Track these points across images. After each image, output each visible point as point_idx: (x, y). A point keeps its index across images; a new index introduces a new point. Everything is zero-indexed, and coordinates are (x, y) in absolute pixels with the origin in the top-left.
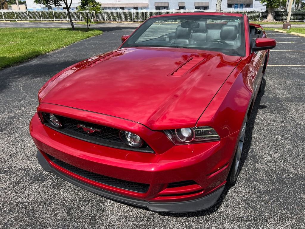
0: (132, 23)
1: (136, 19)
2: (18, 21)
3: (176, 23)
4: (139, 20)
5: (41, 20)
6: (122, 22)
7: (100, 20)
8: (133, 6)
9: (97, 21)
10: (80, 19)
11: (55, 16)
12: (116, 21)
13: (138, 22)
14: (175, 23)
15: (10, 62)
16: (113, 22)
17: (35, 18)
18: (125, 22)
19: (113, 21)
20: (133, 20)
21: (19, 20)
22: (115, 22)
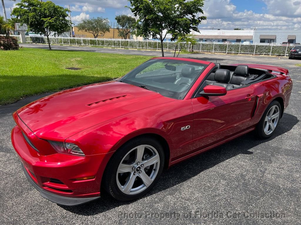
0: (225, 55)
1: (231, 51)
2: (129, 49)
3: (274, 56)
4: (233, 52)
5: (147, 49)
6: (216, 53)
7: (195, 51)
8: (236, 38)
9: (193, 51)
10: (178, 49)
11: (158, 45)
12: (210, 52)
13: (231, 54)
14: (272, 56)
15: (92, 81)
16: (206, 53)
17: (143, 46)
18: (219, 53)
19: (208, 52)
20: (227, 52)
21: (131, 48)
22: (208, 53)
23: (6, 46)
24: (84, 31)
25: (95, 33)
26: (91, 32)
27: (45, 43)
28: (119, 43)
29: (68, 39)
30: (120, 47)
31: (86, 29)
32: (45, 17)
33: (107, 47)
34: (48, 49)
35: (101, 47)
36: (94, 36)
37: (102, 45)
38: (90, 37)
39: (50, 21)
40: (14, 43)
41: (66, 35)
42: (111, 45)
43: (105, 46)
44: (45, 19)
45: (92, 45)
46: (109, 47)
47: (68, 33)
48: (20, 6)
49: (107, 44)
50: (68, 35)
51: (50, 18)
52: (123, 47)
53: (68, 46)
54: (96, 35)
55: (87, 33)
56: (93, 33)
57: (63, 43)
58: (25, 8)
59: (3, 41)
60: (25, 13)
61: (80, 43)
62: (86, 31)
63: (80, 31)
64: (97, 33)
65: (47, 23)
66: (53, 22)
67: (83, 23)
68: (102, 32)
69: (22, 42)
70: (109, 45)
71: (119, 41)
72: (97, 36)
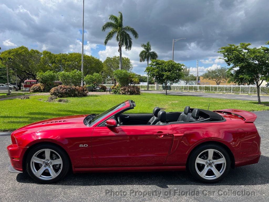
2: (240, 94)
23: (131, 93)
24: (208, 79)
25: (218, 81)
26: (214, 79)
27: (171, 90)
28: (231, 89)
29: (188, 87)
30: (231, 93)
31: (210, 77)
32: (166, 71)
33: (219, 92)
34: (165, 94)
35: (213, 92)
36: (217, 83)
37: (215, 90)
38: (211, 85)
39: (168, 74)
40: (137, 91)
41: (193, 83)
42: (223, 91)
43: (217, 91)
44: (164, 73)
45: (206, 91)
46: (221, 92)
47: (195, 81)
48: (151, 65)
49: (219, 90)
50: (194, 83)
51: (168, 72)
52: (234, 92)
53: (185, 92)
54: (218, 82)
55: (211, 81)
56: (216, 81)
57: (183, 90)
58: (154, 67)
59: (130, 89)
60: (152, 70)
61: (197, 90)
62: (210, 79)
63: (205, 80)
64: (219, 80)
65: (166, 76)
66: (170, 75)
67: (208, 73)
68: (225, 80)
69: (156, 90)
70: (221, 91)
71: (231, 87)
72: (220, 83)
